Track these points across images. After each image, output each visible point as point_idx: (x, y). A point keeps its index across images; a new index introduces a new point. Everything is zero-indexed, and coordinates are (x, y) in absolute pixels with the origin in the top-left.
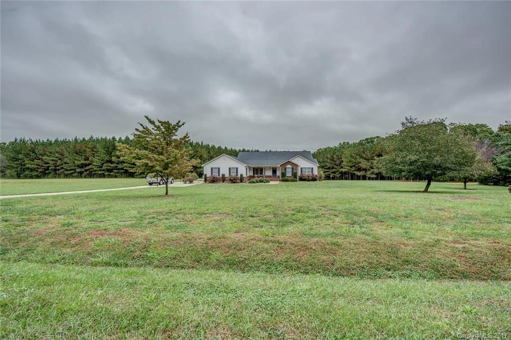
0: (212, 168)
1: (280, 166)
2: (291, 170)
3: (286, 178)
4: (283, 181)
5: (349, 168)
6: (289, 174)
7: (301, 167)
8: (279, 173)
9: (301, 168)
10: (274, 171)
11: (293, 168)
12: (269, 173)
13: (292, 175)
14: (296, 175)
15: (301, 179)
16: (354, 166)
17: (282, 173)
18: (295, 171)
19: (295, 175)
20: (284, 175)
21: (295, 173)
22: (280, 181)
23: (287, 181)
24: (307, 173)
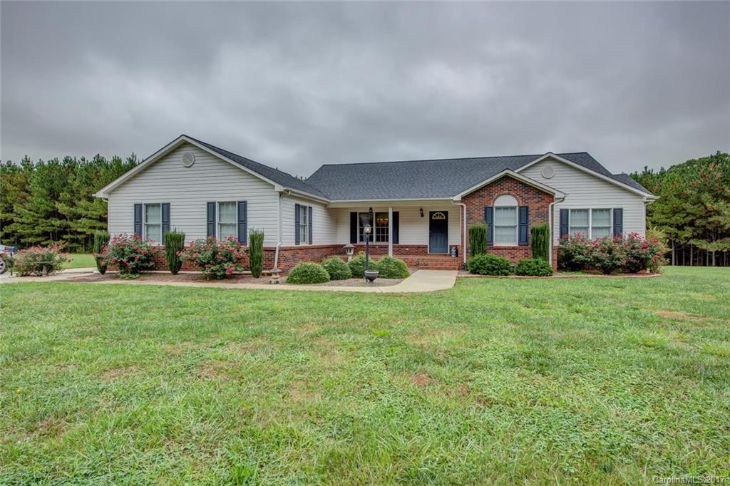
0: (138, 207)
1: (464, 199)
2: (512, 219)
3: (491, 255)
4: (475, 271)
5: (673, 230)
6: (506, 236)
7: (564, 205)
8: (457, 236)
9: (564, 214)
10: (439, 226)
11: (524, 212)
12: (415, 234)
13: (523, 240)
14: (545, 244)
15: (569, 263)
16: (692, 224)
17: (472, 232)
18: (535, 224)
19: (535, 241)
20: (479, 239)
21: (536, 232)
22: (463, 268)
23: (496, 270)
24: (593, 234)
